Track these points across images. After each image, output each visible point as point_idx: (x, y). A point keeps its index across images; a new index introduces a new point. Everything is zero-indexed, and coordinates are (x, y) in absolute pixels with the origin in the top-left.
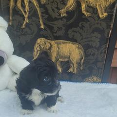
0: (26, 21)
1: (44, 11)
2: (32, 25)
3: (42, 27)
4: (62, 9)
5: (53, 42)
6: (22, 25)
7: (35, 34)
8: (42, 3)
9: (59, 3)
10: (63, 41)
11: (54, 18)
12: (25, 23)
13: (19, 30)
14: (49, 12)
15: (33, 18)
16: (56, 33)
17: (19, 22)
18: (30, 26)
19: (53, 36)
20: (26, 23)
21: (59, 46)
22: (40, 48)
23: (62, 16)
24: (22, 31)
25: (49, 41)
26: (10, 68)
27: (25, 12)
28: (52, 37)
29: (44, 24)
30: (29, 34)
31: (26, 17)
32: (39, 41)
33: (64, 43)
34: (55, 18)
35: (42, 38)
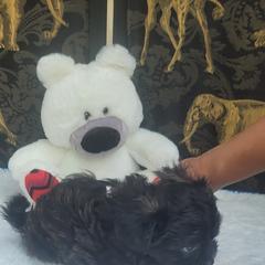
0: (177, 56)
1: (218, 34)
2: (189, 65)
3: (210, 69)
4: (258, 30)
5: (230, 104)
6: (166, 65)
7: (192, 84)
8: (215, 17)
9: (254, 18)
10: (253, 101)
11: (238, 50)
12: (173, 62)
13: (160, 76)
14: (229, 36)
15: (192, 50)
16: (239, 83)
17: (161, 59)
18: (184, 67)
19: (233, 90)
20: (177, 62)
21: (244, 112)
22: (201, 115)
23: (256, 45)
24: (166, 79)
25: (221, 100)
26: (130, 155)
27: (177, 38)
28: (230, 92)
29: (215, 63)
30: (180, 86)
31: (177, 47)
32: (199, 100)
33: (255, 106)
34: (241, 49)
35: (207, 95)
